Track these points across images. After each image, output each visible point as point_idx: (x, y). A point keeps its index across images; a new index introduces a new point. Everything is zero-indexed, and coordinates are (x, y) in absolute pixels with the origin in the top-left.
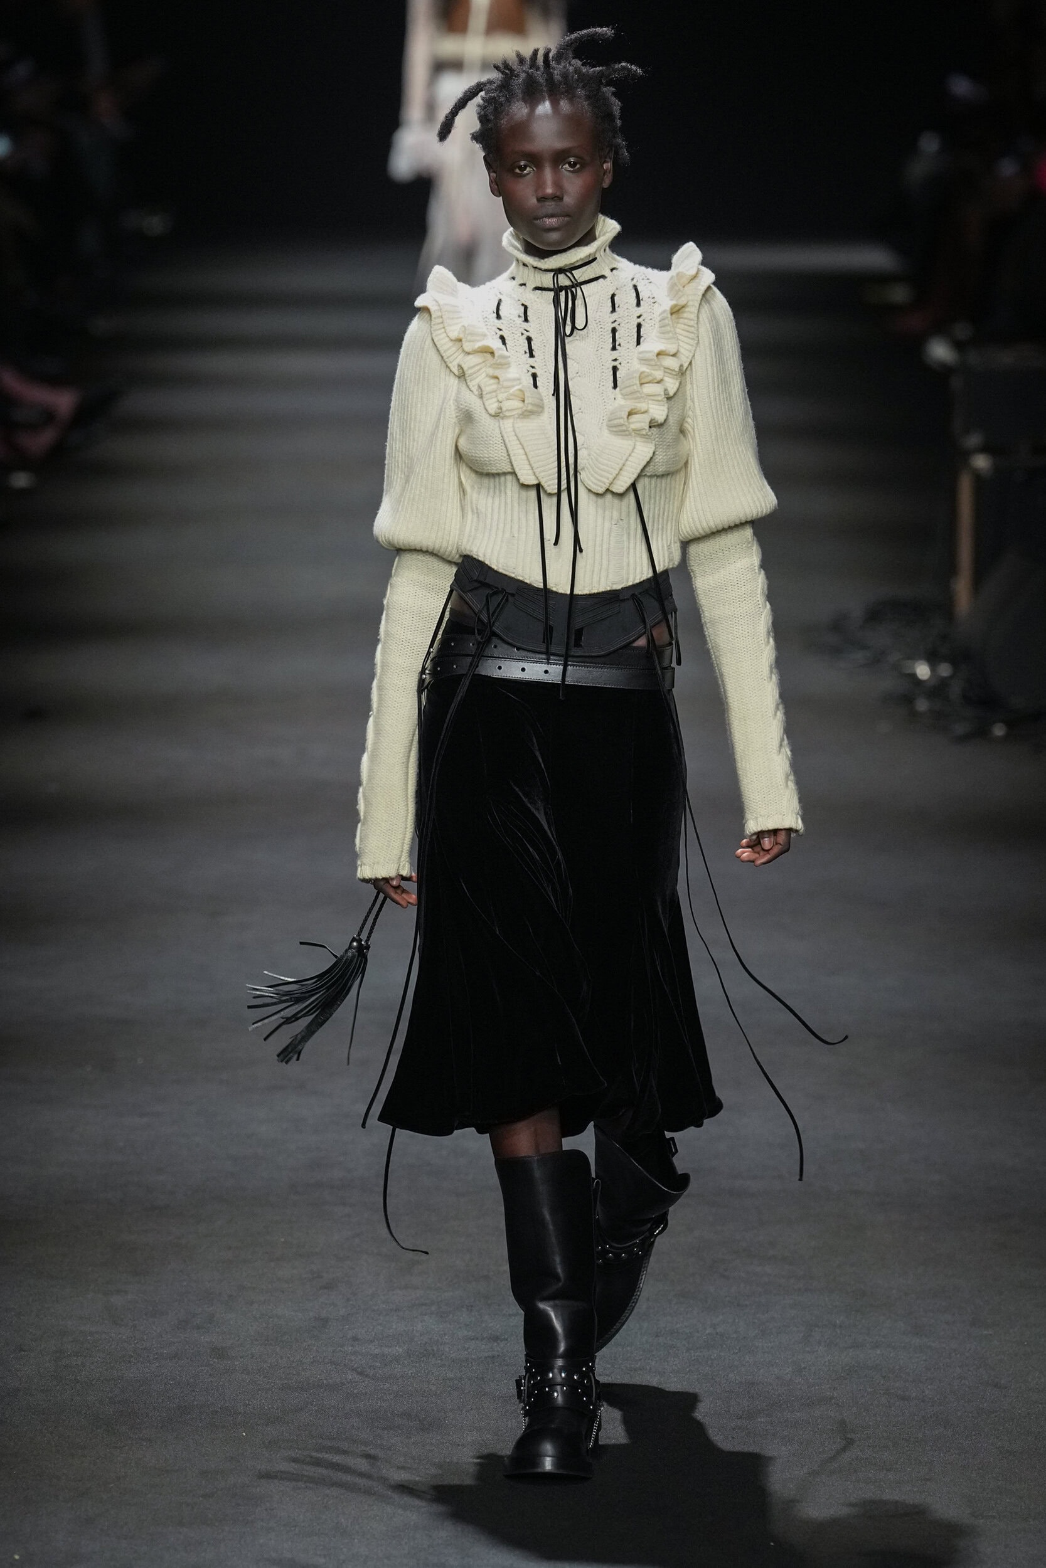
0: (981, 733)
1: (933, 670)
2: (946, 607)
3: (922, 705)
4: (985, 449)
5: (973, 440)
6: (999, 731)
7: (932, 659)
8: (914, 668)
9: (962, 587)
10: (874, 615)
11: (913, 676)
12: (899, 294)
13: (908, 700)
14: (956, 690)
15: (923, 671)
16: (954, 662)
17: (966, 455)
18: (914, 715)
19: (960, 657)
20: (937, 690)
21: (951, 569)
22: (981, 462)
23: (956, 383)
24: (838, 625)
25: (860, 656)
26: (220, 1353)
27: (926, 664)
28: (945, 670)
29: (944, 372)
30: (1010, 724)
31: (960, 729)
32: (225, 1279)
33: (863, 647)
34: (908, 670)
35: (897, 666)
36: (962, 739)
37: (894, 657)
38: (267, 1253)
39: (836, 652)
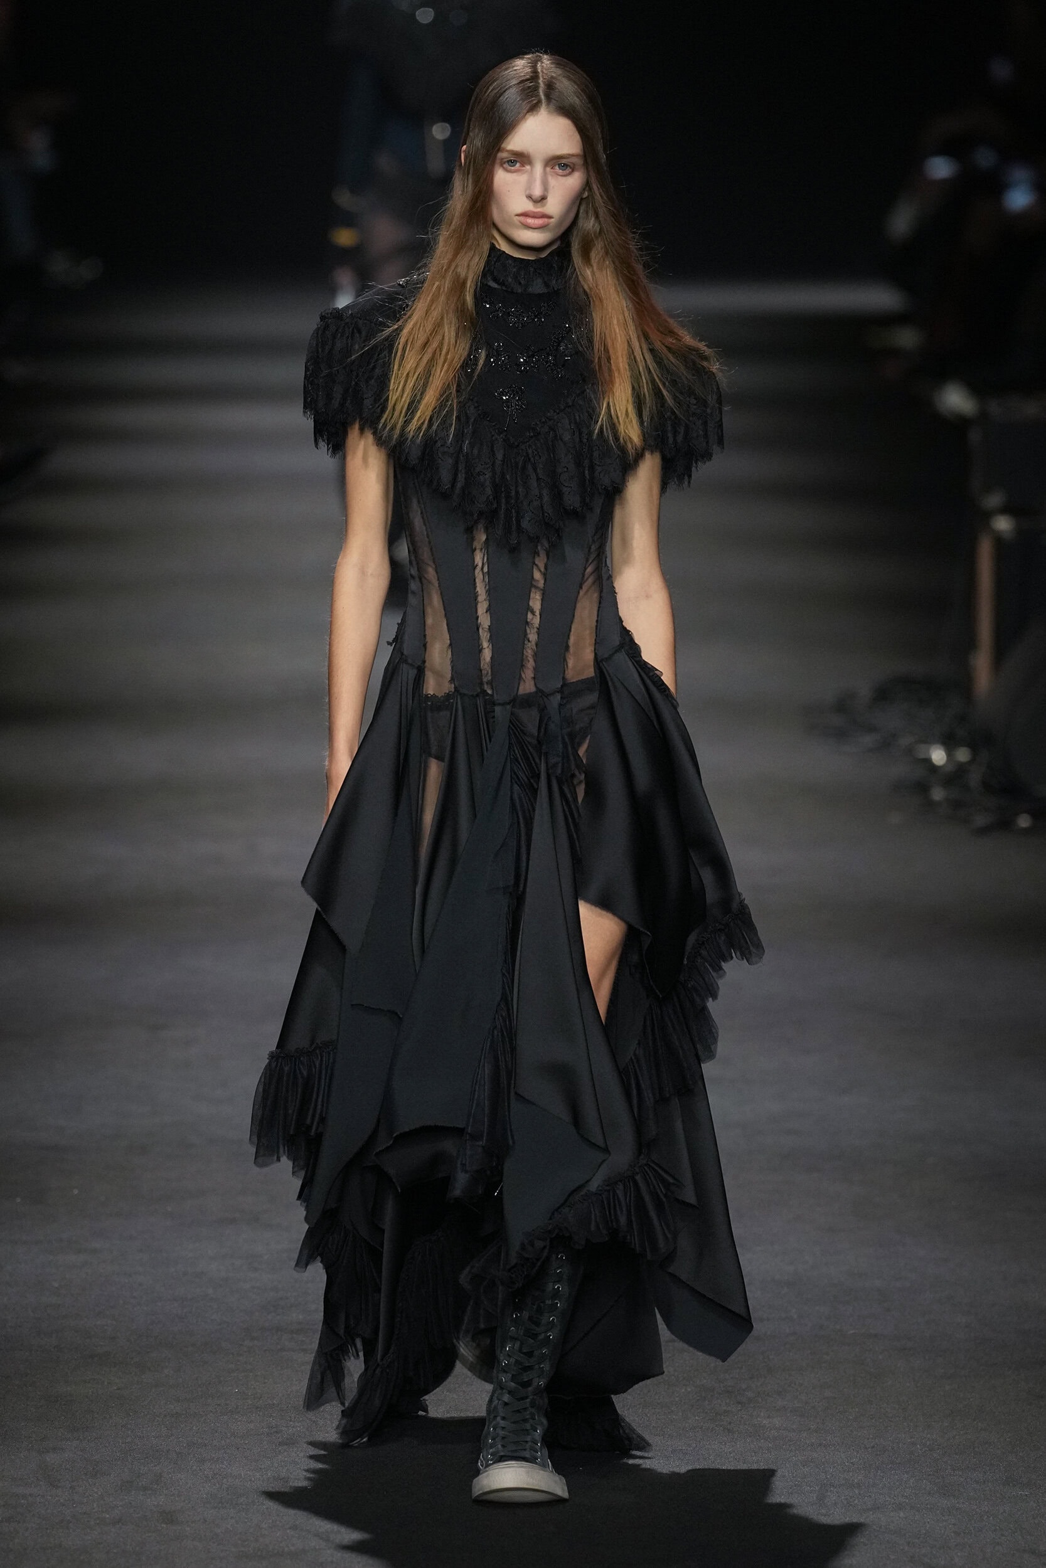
0: (1004, 824)
1: (949, 754)
2: (964, 684)
3: (938, 794)
4: (1005, 510)
5: (994, 500)
6: (1024, 821)
7: (949, 742)
8: (928, 752)
9: (982, 663)
10: (883, 695)
11: (928, 761)
13: (922, 788)
14: (975, 778)
15: (938, 756)
16: (973, 746)
17: (987, 516)
18: (930, 804)
19: (979, 741)
20: (954, 777)
21: (969, 643)
22: (1003, 524)
23: (975, 436)
24: (842, 706)
25: (868, 740)
26: (169, 1517)
27: (942, 748)
28: (963, 755)
29: (960, 424)
30: (1035, 815)
31: (980, 820)
32: (172, 1435)
33: (872, 729)
34: (922, 756)
35: (909, 751)
36: (983, 831)
37: (905, 741)
38: (219, 1405)
39: (841, 735)
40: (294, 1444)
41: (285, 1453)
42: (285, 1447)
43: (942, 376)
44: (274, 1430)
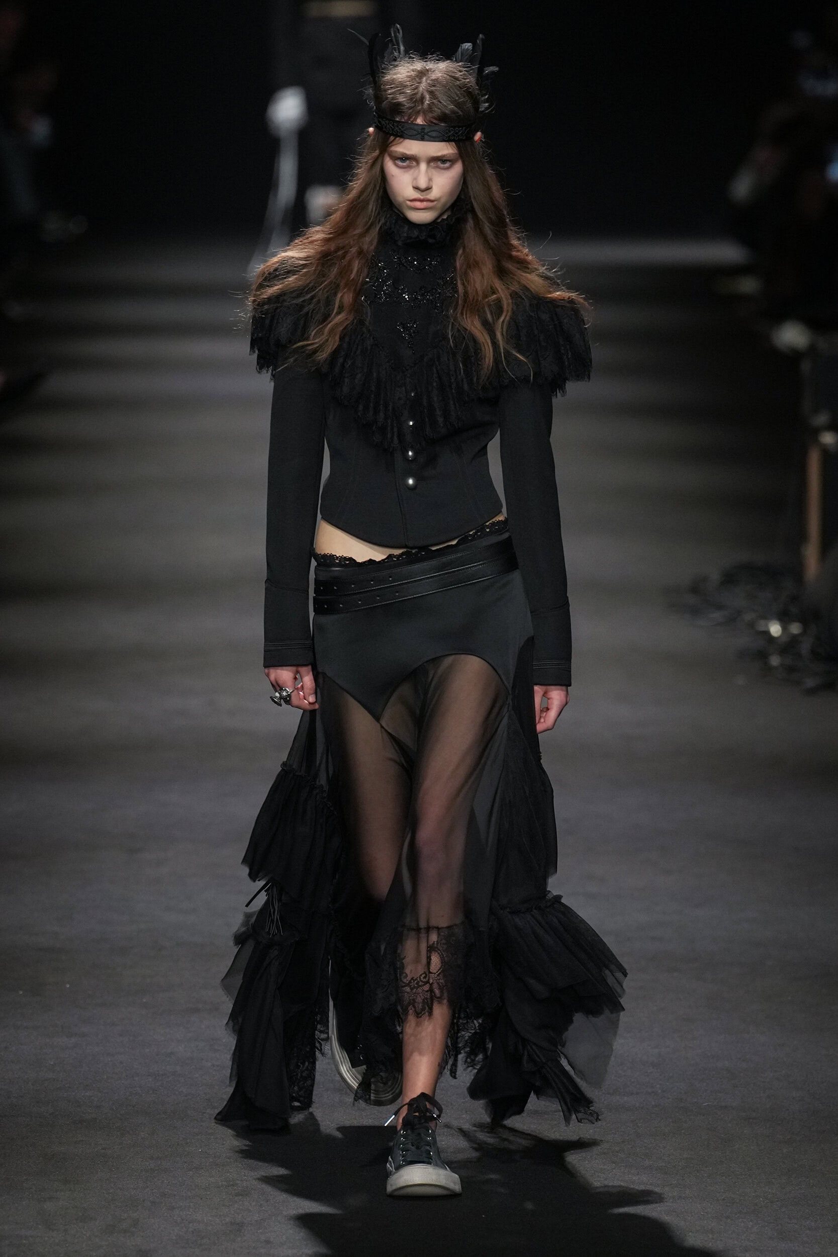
1: (784, 628)
2: (797, 571)
3: (775, 661)
4: (831, 427)
5: (822, 419)
7: (784, 618)
8: (767, 626)
9: (811, 554)
10: (729, 579)
11: (767, 633)
12: (748, 285)
13: (762, 656)
14: (805, 647)
15: (775, 629)
16: (804, 622)
17: (816, 432)
18: (768, 669)
19: (809, 617)
20: (789, 646)
21: (802, 536)
22: (829, 439)
23: (806, 366)
24: (696, 588)
25: (717, 615)
27: (777, 622)
28: (795, 629)
29: (794, 357)
31: (810, 683)
32: (148, 1187)
33: (720, 607)
34: (762, 629)
35: (751, 625)
36: (812, 692)
37: (748, 617)
38: (186, 1162)
39: (695, 612)
40: (247, 1195)
41: (241, 1202)
42: (240, 1197)
43: (780, 316)
44: (231, 1183)
